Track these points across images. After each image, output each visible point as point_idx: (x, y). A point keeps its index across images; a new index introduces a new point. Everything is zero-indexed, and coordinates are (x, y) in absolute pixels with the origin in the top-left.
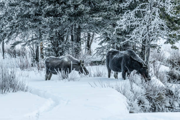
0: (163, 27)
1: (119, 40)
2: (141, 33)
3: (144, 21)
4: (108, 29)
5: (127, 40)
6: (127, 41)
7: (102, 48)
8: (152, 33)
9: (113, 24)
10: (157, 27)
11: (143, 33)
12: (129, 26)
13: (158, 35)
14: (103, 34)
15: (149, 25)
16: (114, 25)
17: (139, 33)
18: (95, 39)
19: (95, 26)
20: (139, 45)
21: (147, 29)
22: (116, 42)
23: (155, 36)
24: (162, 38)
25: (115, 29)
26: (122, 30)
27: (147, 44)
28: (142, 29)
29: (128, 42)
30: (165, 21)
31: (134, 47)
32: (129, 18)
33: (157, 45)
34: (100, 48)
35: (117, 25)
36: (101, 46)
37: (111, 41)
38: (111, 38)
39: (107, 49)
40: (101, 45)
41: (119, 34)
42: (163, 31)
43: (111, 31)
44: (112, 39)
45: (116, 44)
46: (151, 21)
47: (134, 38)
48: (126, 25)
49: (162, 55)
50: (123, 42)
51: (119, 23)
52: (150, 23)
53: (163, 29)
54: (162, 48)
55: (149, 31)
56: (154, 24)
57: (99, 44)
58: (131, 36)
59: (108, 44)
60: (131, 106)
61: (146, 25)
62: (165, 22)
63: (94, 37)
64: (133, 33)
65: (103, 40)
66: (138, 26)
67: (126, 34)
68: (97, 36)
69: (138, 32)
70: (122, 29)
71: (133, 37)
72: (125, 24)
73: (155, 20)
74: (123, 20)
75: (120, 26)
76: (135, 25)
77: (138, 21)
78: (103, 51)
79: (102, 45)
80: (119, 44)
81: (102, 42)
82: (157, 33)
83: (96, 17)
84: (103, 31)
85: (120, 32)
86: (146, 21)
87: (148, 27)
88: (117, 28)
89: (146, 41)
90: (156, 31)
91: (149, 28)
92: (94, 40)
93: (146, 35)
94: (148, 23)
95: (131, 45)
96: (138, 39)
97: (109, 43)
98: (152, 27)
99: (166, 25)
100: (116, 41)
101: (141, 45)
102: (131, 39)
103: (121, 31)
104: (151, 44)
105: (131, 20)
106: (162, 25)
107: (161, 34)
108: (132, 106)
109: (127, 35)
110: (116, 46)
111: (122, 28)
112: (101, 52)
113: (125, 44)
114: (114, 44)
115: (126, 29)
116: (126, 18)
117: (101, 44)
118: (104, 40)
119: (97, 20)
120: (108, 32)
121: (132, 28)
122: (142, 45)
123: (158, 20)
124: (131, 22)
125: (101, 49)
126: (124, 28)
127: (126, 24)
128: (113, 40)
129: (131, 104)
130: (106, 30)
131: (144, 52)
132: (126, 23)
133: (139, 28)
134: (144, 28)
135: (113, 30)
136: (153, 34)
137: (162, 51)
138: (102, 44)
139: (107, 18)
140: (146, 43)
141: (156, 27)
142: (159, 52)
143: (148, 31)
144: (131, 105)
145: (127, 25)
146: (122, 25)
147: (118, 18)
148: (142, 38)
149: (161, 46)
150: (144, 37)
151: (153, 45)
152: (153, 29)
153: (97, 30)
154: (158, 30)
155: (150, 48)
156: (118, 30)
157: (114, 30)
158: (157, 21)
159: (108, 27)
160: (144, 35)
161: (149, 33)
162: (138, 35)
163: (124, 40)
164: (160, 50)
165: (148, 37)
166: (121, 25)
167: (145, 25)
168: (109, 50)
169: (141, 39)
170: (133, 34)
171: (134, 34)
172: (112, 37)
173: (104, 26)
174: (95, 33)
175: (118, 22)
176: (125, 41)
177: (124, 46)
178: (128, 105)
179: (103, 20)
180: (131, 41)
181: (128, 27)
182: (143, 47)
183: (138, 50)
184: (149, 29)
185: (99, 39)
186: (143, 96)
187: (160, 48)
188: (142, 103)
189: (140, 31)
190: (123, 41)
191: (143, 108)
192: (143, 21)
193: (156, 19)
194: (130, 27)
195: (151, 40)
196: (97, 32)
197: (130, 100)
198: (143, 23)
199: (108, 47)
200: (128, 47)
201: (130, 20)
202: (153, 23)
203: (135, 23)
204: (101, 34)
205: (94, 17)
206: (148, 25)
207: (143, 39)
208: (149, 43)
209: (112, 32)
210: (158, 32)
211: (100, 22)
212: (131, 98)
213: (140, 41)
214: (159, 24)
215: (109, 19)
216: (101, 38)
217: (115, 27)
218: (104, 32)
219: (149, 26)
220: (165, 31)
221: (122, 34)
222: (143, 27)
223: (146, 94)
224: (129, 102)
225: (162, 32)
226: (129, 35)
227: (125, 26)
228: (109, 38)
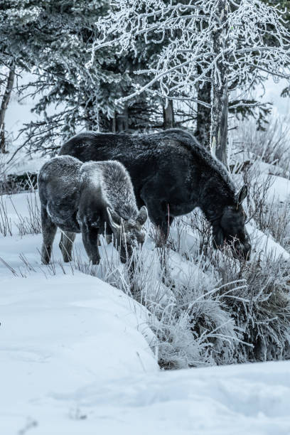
0: (272, 33)
1: (109, 92)
2: (192, 59)
3: (201, 12)
4: (64, 51)
5: (139, 89)
6: (138, 92)
7: (45, 123)
8: (232, 60)
9: (84, 30)
10: (252, 32)
11: (198, 60)
12: (145, 36)
13: (255, 62)
14: (48, 71)
15: (221, 27)
16: (88, 35)
17: (183, 61)
18: (20, 92)
19: (17, 41)
20: (186, 107)
21: (212, 42)
22: (98, 97)
23: (246, 68)
24: (270, 77)
25: (93, 49)
26: (119, 53)
27: (217, 100)
28: (196, 42)
29: (144, 95)
30: (281, 11)
31: (169, 116)
32: (144, 6)
33: (253, 102)
34: (38, 125)
35: (100, 35)
36: (41, 118)
37: (80, 97)
38: (77, 86)
39: (67, 128)
40: (42, 112)
41: (107, 68)
42: (272, 50)
43: (76, 57)
44: (83, 88)
45: (98, 105)
46: (226, 13)
47: (165, 80)
48: (134, 32)
49: (275, 140)
50: (126, 98)
51: (104, 27)
52: (225, 19)
53: (273, 42)
54: (274, 110)
55: (222, 51)
56: (241, 23)
57: (32, 110)
58: (153, 75)
59: (70, 108)
60: (164, 339)
61: (208, 29)
62: (279, 14)
63: (15, 86)
64: (160, 61)
65: (47, 91)
66: (178, 33)
67: (135, 67)
68: (26, 77)
69: (179, 57)
70: (119, 47)
71: (161, 78)
72: (128, 28)
73: (241, 8)
74: (118, 15)
75: (112, 37)
76: (168, 31)
77: (179, 17)
78: (50, 135)
79: (45, 114)
80: (111, 104)
81: (46, 101)
82: (250, 59)
83: (18, 7)
84: (46, 58)
85: (113, 61)
86: (208, 14)
87: (215, 36)
88: (100, 45)
89: (212, 91)
90: (248, 49)
91: (221, 40)
92: (14, 93)
93: (210, 66)
94: (214, 23)
95: (157, 107)
96: (180, 84)
97: (72, 103)
98: (232, 34)
99: (284, 24)
100: (97, 94)
101: (195, 105)
102: (156, 86)
103: (116, 57)
104: (230, 99)
105: (150, 11)
106: (271, 27)
107: (265, 61)
108: (171, 341)
109: (139, 72)
110: (101, 112)
111: (116, 44)
112: (43, 140)
113: (131, 104)
114: (91, 105)
115: (134, 48)
116: (131, 6)
117: (41, 109)
118: (53, 94)
119: (20, 20)
120: (66, 62)
121: (155, 42)
122: (198, 104)
123: (252, 7)
124: (151, 20)
125: (42, 128)
126: (125, 42)
127: (132, 29)
128: (87, 92)
129: (167, 332)
130: (57, 56)
131: (208, 129)
132: (133, 25)
133: (180, 43)
134: (202, 40)
135: (84, 52)
136: (237, 61)
137: (273, 122)
138: (44, 108)
139: (58, 8)
140: (212, 96)
141: (245, 34)
142: (263, 129)
143: (217, 51)
144: (165, 337)
145: (137, 32)
146: (118, 35)
147: (101, 8)
148: (196, 80)
149: (268, 106)
150: (203, 75)
151: (241, 103)
152: (236, 41)
153: (24, 55)
154: (255, 46)
155: (230, 115)
156: (102, 53)
157: (90, 53)
158: (248, 12)
159: (64, 45)
160: (202, 67)
161: (221, 58)
162: (179, 70)
163: (127, 90)
164: (266, 122)
165: (219, 73)
166: (114, 33)
167: (203, 31)
168: (71, 129)
169: (192, 83)
170: (162, 67)
171: (165, 66)
172: (84, 82)
173: (50, 42)
174: (18, 70)
175: (100, 24)
176: (132, 95)
177: (130, 111)
178: (152, 335)
179: (45, 18)
180: (154, 93)
181: (139, 39)
182: (203, 114)
183: (184, 125)
184: (221, 46)
185: (32, 89)
186: (209, 301)
187: (266, 111)
188: (208, 327)
189: (188, 54)
190: (125, 94)
191: (212, 345)
192: (195, 16)
193: (245, 5)
194: (149, 38)
195: (229, 84)
196: (24, 62)
197: (162, 319)
198: (197, 23)
199: (68, 119)
200: (144, 117)
201: (147, 15)
202: (233, 19)
203: (165, 22)
204: (42, 72)
205: (9, 7)
206: (216, 29)
207: (200, 82)
208: (223, 98)
209: (82, 62)
210: (255, 53)
211: (35, 24)
212: (166, 310)
213: (188, 90)
214: (258, 24)
215: (65, 11)
216: (41, 85)
217: (91, 41)
218: (52, 64)
219: (220, 31)
220: (281, 49)
221: (120, 68)
222: (198, 38)
223: (221, 292)
224: (159, 325)
225: (268, 53)
226: (145, 71)
227: (129, 35)
228: (72, 86)
